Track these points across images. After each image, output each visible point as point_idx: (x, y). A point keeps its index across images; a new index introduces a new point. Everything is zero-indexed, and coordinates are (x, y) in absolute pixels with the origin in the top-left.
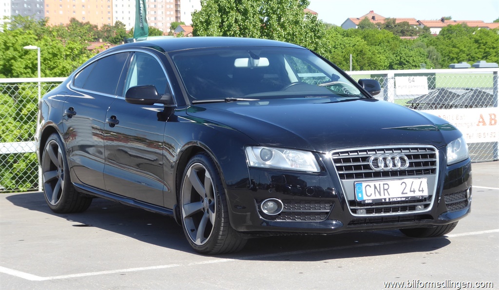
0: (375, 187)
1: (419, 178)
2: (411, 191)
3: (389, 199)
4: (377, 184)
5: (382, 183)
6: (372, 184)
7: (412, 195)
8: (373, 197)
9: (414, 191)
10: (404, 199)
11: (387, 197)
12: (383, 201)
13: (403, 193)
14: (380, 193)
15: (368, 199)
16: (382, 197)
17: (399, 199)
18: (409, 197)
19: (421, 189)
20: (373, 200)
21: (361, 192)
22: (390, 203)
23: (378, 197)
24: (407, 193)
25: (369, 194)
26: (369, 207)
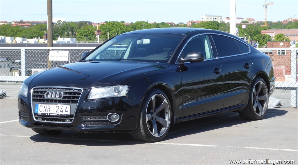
0: (44, 107)
1: (66, 105)
2: (61, 111)
3: (49, 114)
4: (45, 105)
5: (47, 105)
6: (43, 105)
7: (61, 113)
8: (42, 112)
9: (62, 111)
10: (57, 115)
11: (49, 113)
12: (47, 114)
13: (56, 112)
14: (46, 110)
15: (40, 113)
16: (47, 112)
17: (54, 115)
18: (59, 114)
19: (66, 111)
20: (42, 113)
21: (38, 109)
22: (50, 116)
23: (45, 112)
24: (58, 112)
25: (41, 110)
26: (42, 117)
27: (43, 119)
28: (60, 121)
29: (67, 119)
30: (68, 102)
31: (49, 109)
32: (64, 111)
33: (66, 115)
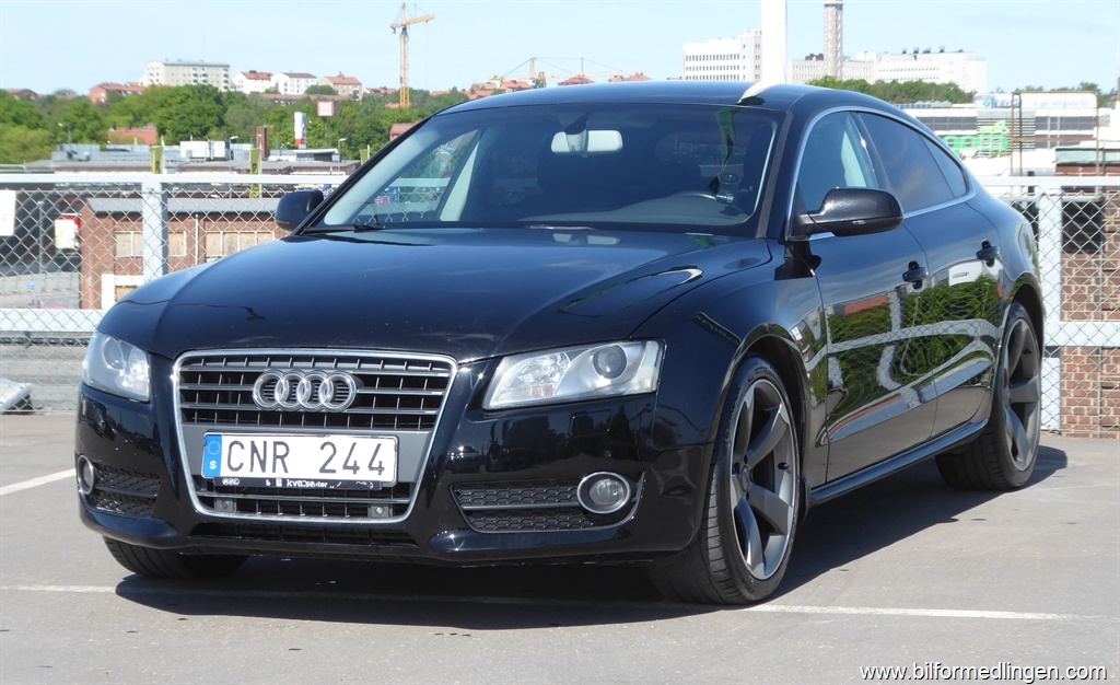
0: (254, 449)
1: (374, 436)
2: (345, 467)
3: (284, 481)
4: (259, 440)
5: (270, 440)
6: (246, 440)
7: (348, 476)
8: (245, 473)
9: (355, 468)
10: (324, 485)
11: (279, 474)
12: (268, 484)
13: (323, 470)
14: (263, 464)
15: (228, 476)
16: (268, 474)
17: (310, 485)
18: (337, 481)
19: (376, 464)
20: (243, 480)
21: (218, 459)
22: (285, 491)
23: (257, 473)
24: (334, 471)
25: (235, 464)
26: (241, 496)
27: (244, 506)
28: (342, 515)
29: (381, 505)
30: (384, 423)
31: (282, 457)
32: (363, 465)
33: (376, 483)
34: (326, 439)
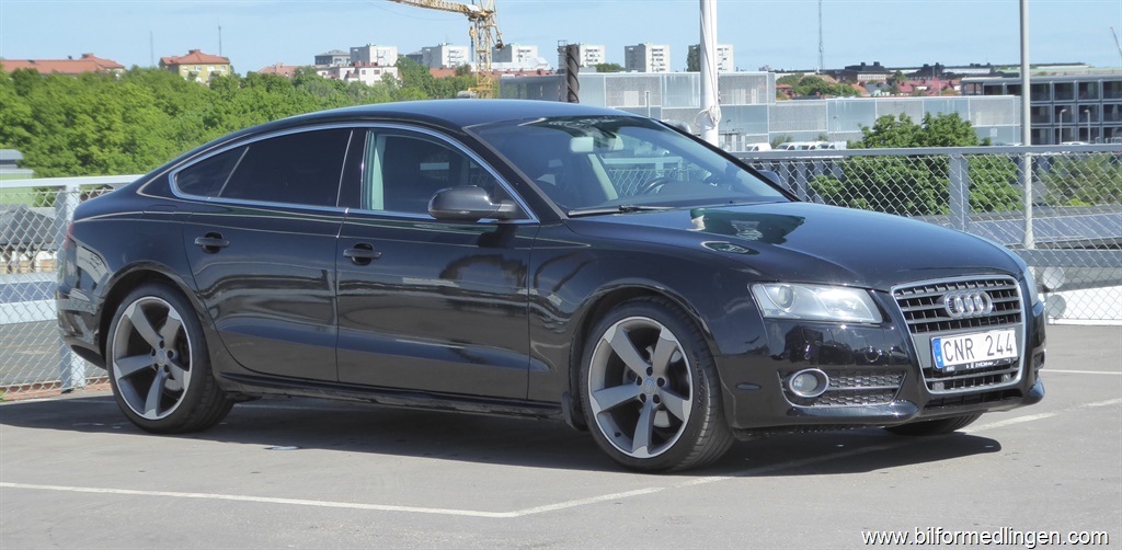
0: (956, 346)
1: (1006, 329)
2: (998, 351)
3: (974, 364)
4: (958, 339)
5: (964, 338)
6: (952, 340)
7: (999, 356)
8: (955, 362)
9: (1001, 351)
10: (991, 364)
11: (971, 360)
12: (967, 367)
13: (989, 354)
14: (962, 354)
15: (948, 365)
16: (966, 361)
17: (986, 364)
18: (996, 361)
19: (1009, 348)
20: (956, 366)
21: (940, 354)
22: (975, 370)
23: (961, 362)
24: (993, 355)
25: (950, 358)
26: (948, 379)
27: (948, 385)
29: (1007, 374)
31: (969, 349)
32: (1004, 348)
34: (987, 334)
